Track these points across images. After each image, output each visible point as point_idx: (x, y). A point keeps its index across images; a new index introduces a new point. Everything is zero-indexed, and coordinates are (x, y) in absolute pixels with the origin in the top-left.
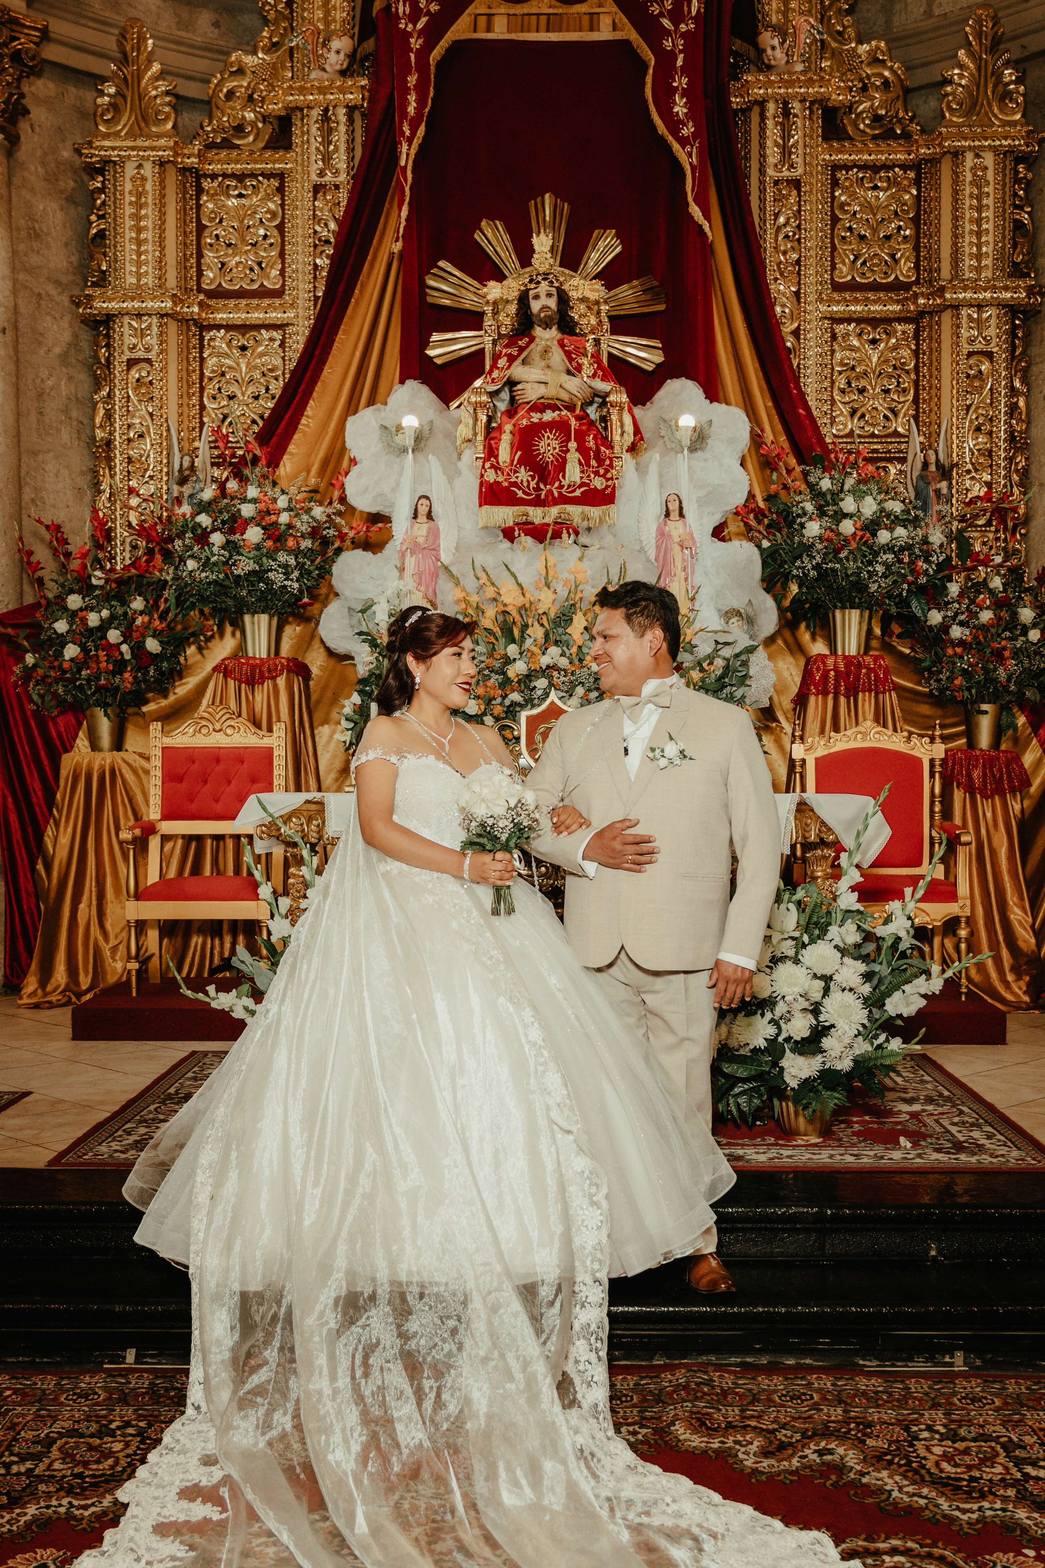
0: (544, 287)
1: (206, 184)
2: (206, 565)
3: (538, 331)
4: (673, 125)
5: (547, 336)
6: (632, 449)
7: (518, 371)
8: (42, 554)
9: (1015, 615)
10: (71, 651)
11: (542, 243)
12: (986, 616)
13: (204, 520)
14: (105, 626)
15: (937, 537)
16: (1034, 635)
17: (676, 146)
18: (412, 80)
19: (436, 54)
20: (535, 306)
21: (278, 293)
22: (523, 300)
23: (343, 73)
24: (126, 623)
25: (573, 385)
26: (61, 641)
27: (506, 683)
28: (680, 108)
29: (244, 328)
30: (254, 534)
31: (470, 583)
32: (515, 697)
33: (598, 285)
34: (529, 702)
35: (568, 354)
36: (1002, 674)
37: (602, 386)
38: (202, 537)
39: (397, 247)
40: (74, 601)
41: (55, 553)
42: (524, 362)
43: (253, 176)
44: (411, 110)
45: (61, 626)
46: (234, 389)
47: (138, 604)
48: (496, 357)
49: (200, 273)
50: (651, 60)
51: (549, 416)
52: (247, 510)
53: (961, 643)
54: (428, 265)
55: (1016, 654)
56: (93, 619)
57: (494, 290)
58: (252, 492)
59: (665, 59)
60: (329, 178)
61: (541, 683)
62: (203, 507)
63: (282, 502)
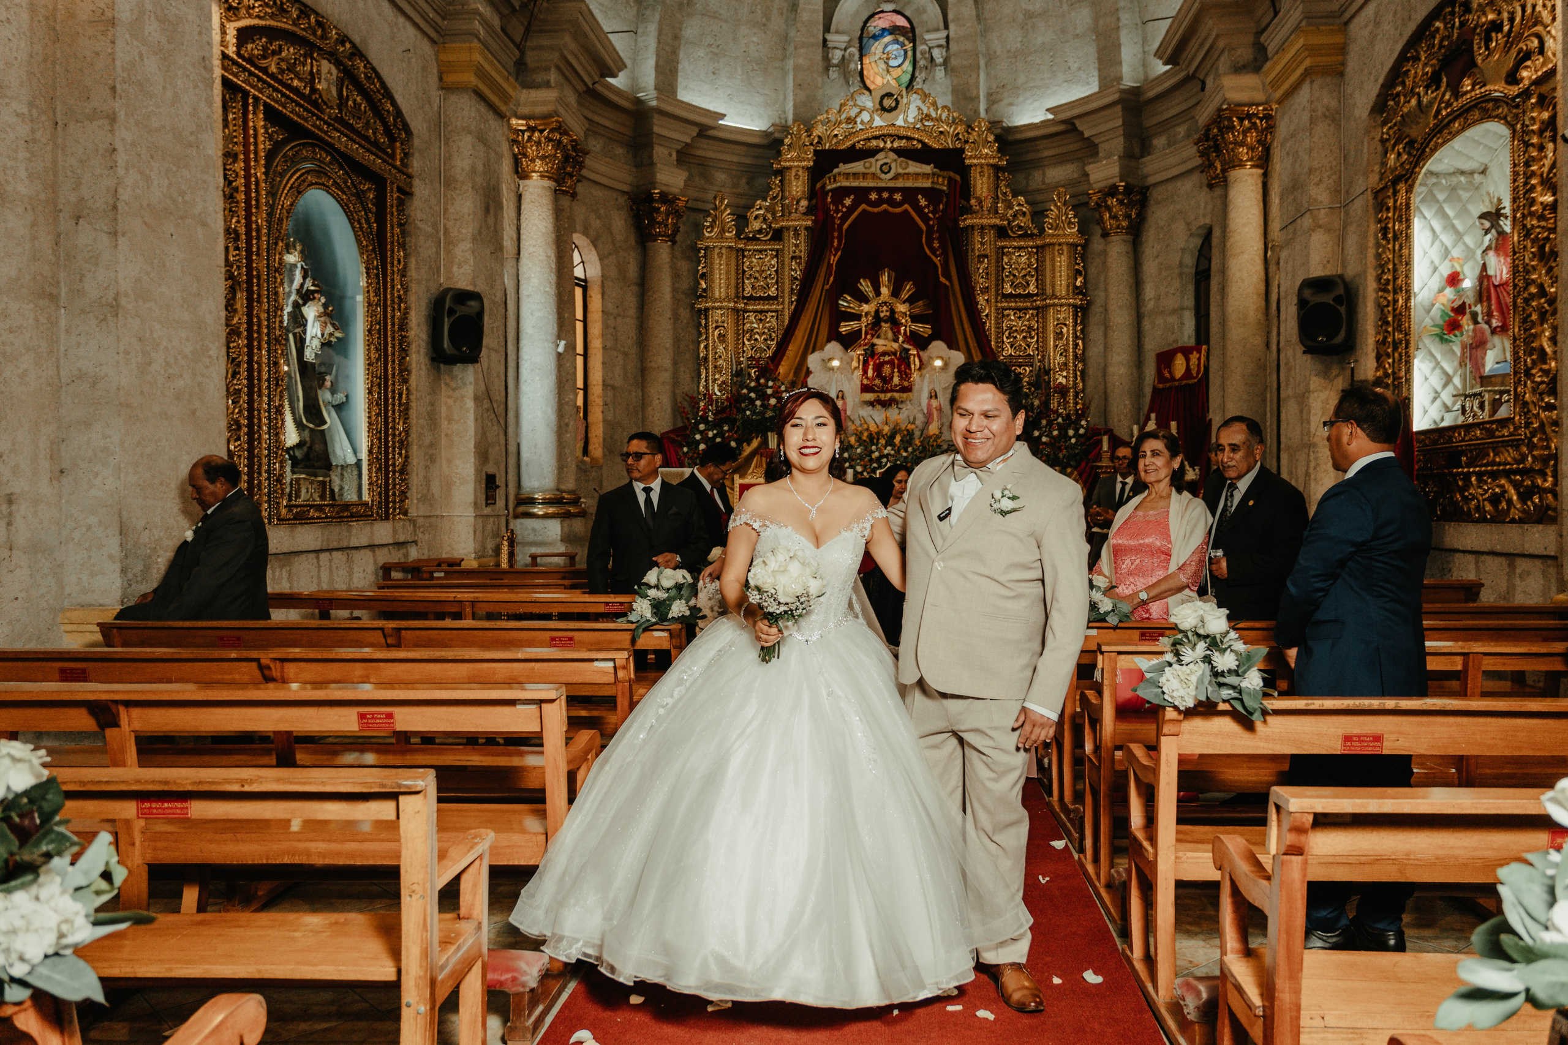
0: (885, 308)
1: (746, 253)
2: (754, 413)
3: (883, 324)
4: (933, 251)
5: (885, 326)
6: (920, 369)
7: (876, 341)
8: (688, 409)
9: (1067, 433)
10: (702, 446)
11: (884, 291)
12: (1055, 433)
13: (753, 395)
14: (715, 436)
15: (1036, 403)
16: (1073, 441)
17: (934, 258)
18: (836, 234)
19: (845, 226)
20: (882, 315)
21: (775, 298)
22: (877, 312)
23: (804, 214)
24: (721, 434)
25: (895, 346)
26: (698, 443)
27: (871, 461)
28: (936, 245)
29: (761, 312)
30: (773, 401)
31: (858, 423)
32: (875, 465)
33: (907, 304)
34: (880, 467)
35: (894, 333)
36: (1061, 456)
37: (906, 346)
38: (752, 401)
39: (827, 287)
40: (702, 427)
41: (693, 408)
42: (878, 337)
43: (766, 250)
44: (835, 244)
45: (698, 437)
46: (757, 336)
47: (726, 428)
48: (866, 334)
49: (743, 290)
50: (924, 228)
51: (887, 358)
52: (769, 391)
53: (1045, 443)
54: (839, 296)
55: (1066, 448)
56: (710, 434)
57: (866, 307)
58: (770, 384)
59: (930, 228)
60: (797, 253)
61: (884, 460)
62: (751, 390)
63: (783, 388)
